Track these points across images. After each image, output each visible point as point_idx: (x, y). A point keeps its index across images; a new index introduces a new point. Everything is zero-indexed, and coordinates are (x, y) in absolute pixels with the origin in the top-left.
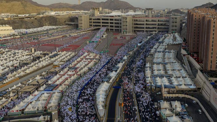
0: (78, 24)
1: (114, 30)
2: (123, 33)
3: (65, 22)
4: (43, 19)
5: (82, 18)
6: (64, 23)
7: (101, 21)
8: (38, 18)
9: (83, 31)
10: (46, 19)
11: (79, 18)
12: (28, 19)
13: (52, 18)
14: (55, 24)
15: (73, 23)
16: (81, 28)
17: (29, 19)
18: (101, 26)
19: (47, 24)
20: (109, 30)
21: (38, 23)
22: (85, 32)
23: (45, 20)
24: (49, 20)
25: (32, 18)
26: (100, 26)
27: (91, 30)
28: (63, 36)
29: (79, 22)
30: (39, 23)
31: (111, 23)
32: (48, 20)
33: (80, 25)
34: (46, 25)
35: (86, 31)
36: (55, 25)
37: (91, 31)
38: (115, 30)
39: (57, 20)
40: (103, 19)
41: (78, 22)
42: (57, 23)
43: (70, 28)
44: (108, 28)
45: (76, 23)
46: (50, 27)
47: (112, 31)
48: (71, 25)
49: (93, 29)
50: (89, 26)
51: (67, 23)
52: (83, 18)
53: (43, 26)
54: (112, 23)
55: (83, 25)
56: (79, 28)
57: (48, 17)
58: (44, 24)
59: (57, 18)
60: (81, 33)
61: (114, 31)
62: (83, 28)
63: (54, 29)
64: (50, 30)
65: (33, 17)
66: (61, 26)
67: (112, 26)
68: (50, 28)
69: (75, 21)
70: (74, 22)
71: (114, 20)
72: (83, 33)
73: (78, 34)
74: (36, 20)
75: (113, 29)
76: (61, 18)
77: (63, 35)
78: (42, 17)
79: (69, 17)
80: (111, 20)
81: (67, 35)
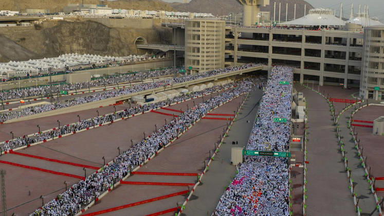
0: (183, 53)
1: (321, 79)
2: (371, 96)
3: (137, 42)
4: (65, 31)
5: (201, 29)
6: (134, 47)
7: (272, 43)
8: (46, 25)
9: (201, 79)
10: (74, 30)
11: (190, 31)
12: (10, 25)
13: (96, 25)
14: (102, 46)
15: (165, 48)
16: (195, 66)
17: (14, 25)
18: (270, 62)
19: (75, 47)
20: (302, 81)
21: (44, 43)
22: (210, 85)
23: (72, 33)
24: (83, 34)
25: (25, 24)
26: (265, 61)
27: (230, 77)
28: (118, 103)
29: (190, 43)
30: (47, 42)
31: (309, 52)
32: (80, 35)
33: (189, 56)
34: (72, 52)
35: (212, 81)
36: (102, 52)
37: (230, 81)
38: (327, 79)
39: (112, 33)
40: (277, 37)
41: (183, 44)
42: (110, 44)
43: (155, 65)
44: (297, 71)
45: (178, 48)
46: (85, 58)
47: (313, 82)
48: (158, 53)
49: (241, 72)
50: (222, 61)
51: (145, 45)
52: (203, 31)
53: (63, 53)
54: (316, 53)
55: (202, 57)
56: (187, 65)
57: (83, 23)
58: (67, 47)
59: (110, 28)
60: (196, 89)
61: (321, 83)
62: (200, 67)
63: (94, 66)
64: (79, 68)
65: (29, 21)
66: (123, 55)
67: (315, 66)
68: (82, 64)
69: (174, 41)
70: (169, 43)
71: (324, 40)
72: (203, 87)
73: (184, 90)
74: (37, 33)
75: (316, 78)
76: (127, 29)
77: (119, 97)
78: (60, 21)
79: (154, 28)
80: (310, 39)
81: (136, 98)
